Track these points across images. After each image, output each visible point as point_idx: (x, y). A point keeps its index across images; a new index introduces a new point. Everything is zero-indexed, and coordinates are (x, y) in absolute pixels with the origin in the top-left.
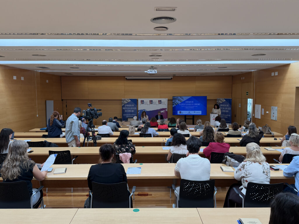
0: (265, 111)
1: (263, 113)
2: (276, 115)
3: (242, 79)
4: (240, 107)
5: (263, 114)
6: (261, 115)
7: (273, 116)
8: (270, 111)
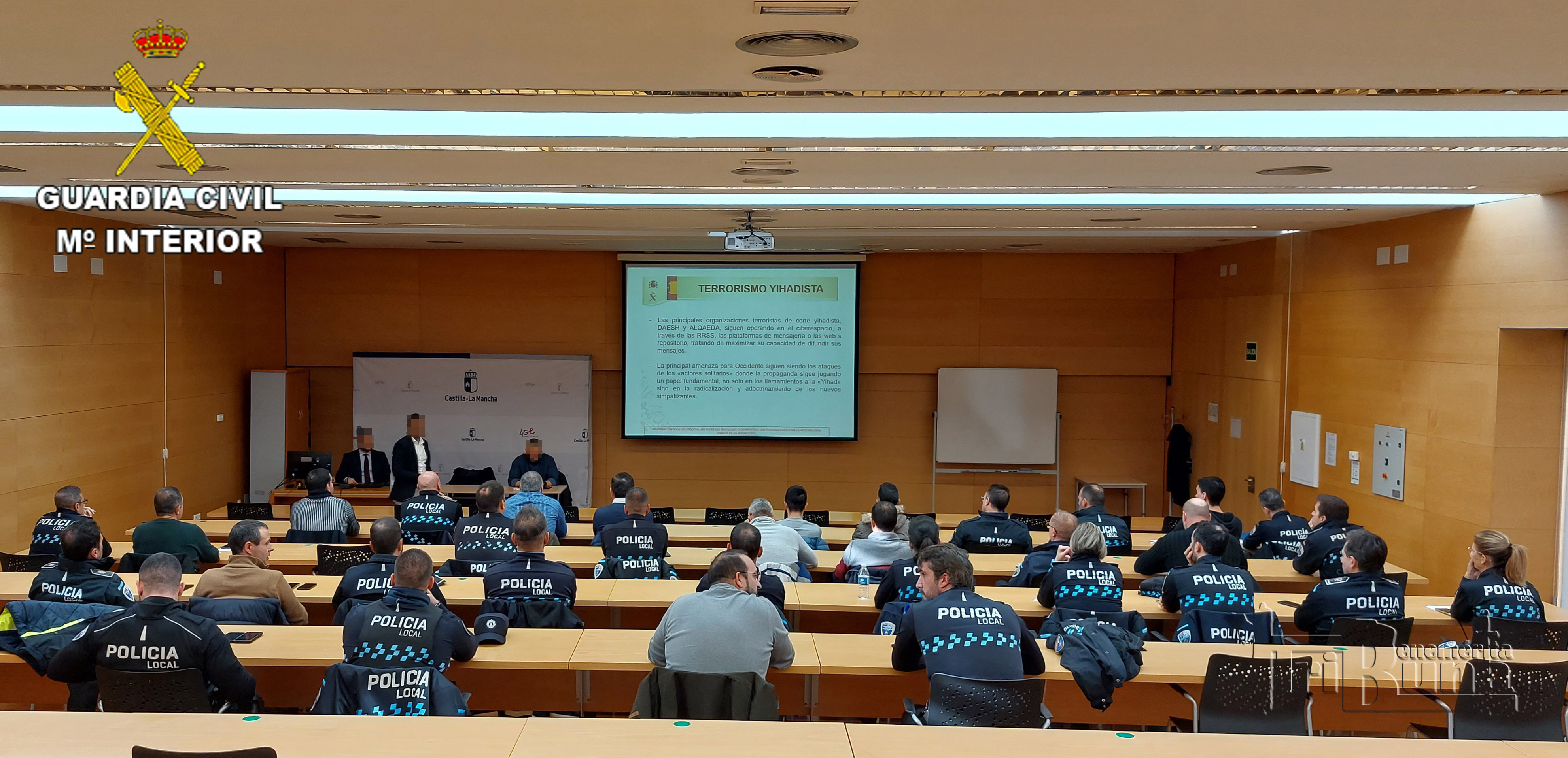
0: (1343, 449)
1: (1334, 458)
2: (1396, 471)
3: (1223, 273)
4: (1213, 419)
5: (1332, 460)
6: (1324, 468)
7: (1385, 476)
8: (1366, 447)
